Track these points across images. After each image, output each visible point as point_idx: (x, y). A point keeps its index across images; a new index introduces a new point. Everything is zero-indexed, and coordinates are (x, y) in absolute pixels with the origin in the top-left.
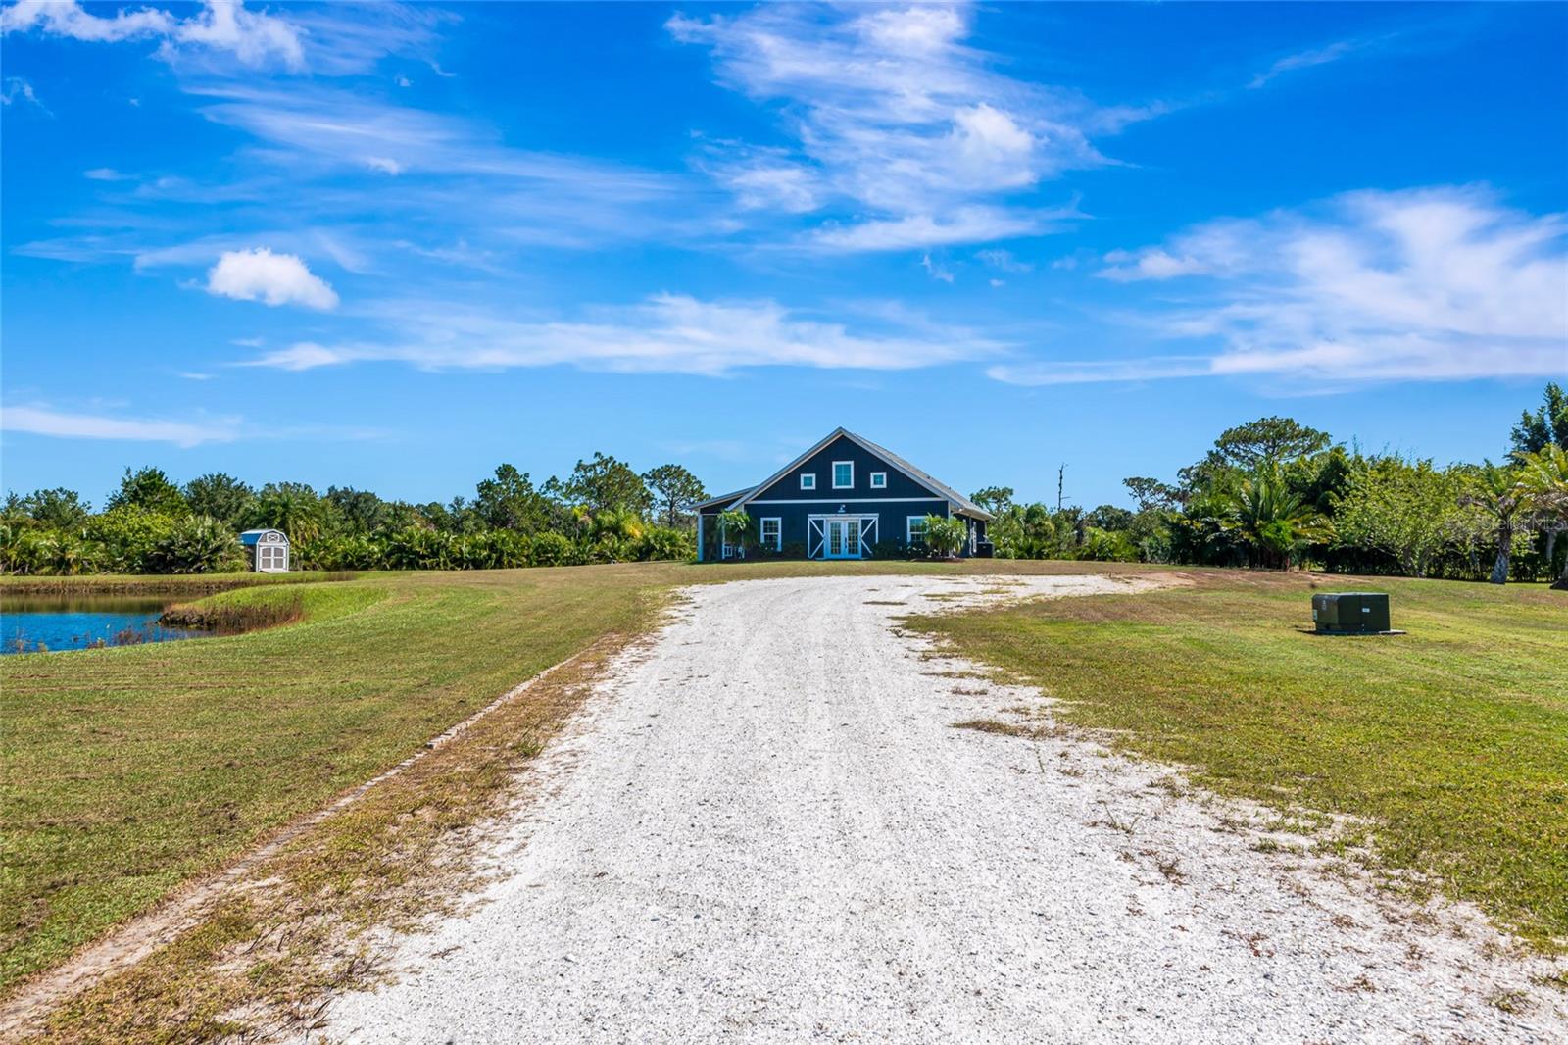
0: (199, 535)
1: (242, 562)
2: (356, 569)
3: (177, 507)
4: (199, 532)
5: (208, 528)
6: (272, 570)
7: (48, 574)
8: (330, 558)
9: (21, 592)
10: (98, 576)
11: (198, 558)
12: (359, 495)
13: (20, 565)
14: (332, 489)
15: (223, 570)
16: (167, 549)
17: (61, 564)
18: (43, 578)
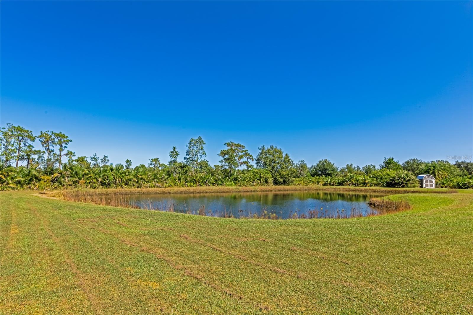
0: (403, 176)
1: (417, 184)
2: (463, 188)
3: (398, 168)
4: (402, 175)
5: (405, 174)
6: (429, 187)
7: (362, 186)
8: (452, 184)
9: (354, 191)
10: (374, 187)
11: (402, 183)
12: (468, 163)
13: (355, 184)
14: (457, 162)
15: (411, 187)
16: (393, 180)
17: (365, 184)
18: (360, 187)
